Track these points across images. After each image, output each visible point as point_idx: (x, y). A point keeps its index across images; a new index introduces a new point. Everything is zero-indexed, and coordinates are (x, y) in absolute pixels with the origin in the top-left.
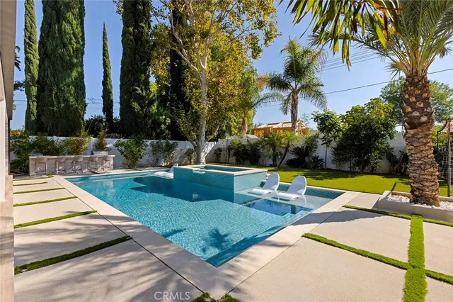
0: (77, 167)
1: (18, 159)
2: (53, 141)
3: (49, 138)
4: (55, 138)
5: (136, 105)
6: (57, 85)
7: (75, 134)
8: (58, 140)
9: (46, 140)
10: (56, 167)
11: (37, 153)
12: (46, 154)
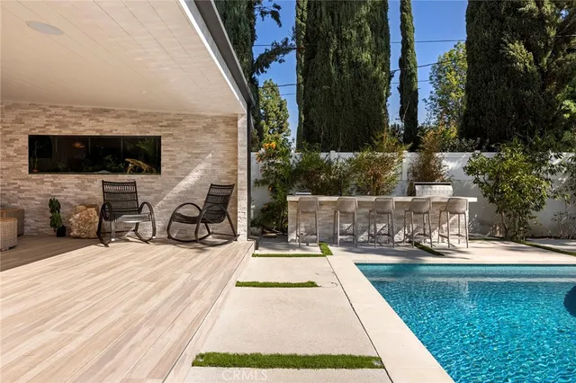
0: (379, 227)
1: (273, 200)
2: (330, 162)
3: (323, 155)
4: (334, 155)
5: (517, 50)
6: (337, 33)
7: (371, 143)
8: (339, 158)
9: (318, 160)
10: (335, 224)
11: (302, 189)
12: (318, 192)
